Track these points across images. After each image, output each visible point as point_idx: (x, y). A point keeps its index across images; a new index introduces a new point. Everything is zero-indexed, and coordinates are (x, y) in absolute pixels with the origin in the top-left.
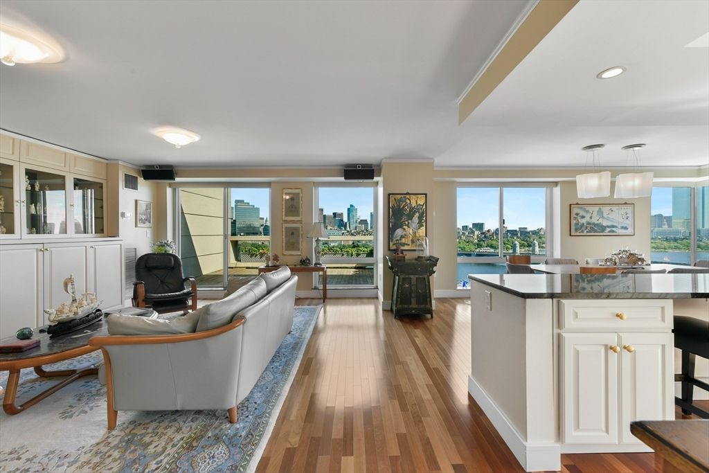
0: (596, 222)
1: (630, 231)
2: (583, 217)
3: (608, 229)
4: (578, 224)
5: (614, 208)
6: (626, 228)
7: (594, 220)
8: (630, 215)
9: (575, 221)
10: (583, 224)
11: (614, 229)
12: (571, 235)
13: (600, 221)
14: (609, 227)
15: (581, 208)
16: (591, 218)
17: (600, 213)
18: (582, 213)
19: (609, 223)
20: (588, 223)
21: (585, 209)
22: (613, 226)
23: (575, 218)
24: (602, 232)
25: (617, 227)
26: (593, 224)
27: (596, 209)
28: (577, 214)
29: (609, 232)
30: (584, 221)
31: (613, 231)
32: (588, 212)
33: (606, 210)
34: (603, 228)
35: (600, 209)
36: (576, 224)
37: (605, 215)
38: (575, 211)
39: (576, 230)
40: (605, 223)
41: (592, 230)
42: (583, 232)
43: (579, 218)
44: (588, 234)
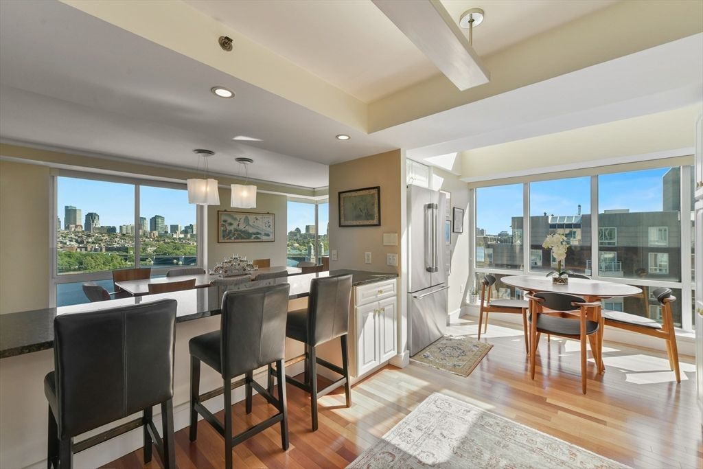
0: (244, 229)
1: (271, 238)
2: (231, 224)
3: (254, 236)
4: (226, 231)
5: (259, 217)
6: (268, 235)
7: (242, 227)
8: (271, 224)
9: (222, 228)
10: (231, 231)
11: (258, 236)
12: (218, 242)
13: (247, 228)
14: (254, 234)
15: (229, 215)
16: (238, 225)
17: (247, 220)
18: (230, 220)
19: (255, 231)
20: (236, 230)
21: (232, 216)
22: (258, 233)
23: (223, 225)
24: (248, 239)
25: (260, 234)
26: (241, 231)
27: (243, 217)
28: (225, 221)
29: (254, 238)
30: (232, 228)
31: (258, 238)
32: (235, 219)
33: (251, 218)
34: (249, 235)
35: (247, 217)
36: (224, 231)
37: (251, 223)
38: (223, 218)
39: (224, 237)
40: (251, 230)
41: (239, 237)
42: (230, 238)
43: (227, 225)
44: (236, 241)
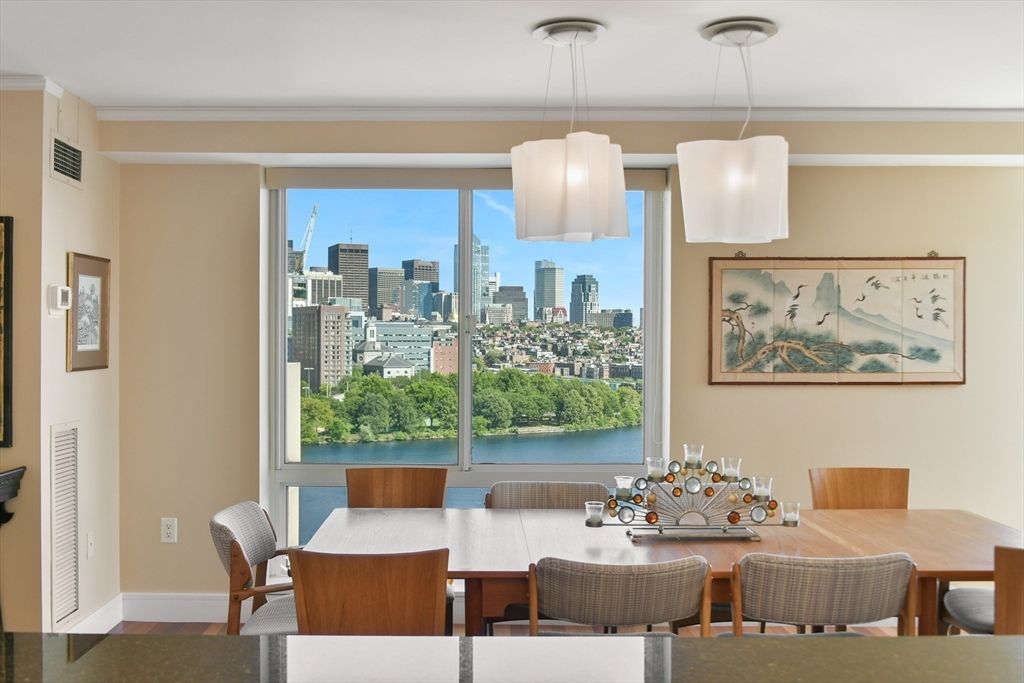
0: (814, 330)
1: (946, 368)
2: (760, 310)
3: (861, 359)
4: (740, 337)
5: (886, 275)
6: (930, 355)
7: (807, 321)
8: (948, 304)
9: (727, 328)
10: (762, 336)
11: (884, 358)
12: (711, 383)
13: (830, 324)
14: (863, 349)
15: (754, 273)
16: (792, 313)
17: (830, 294)
18: (756, 294)
19: (866, 336)
20: (782, 334)
21: (768, 277)
22: (880, 347)
23: (730, 316)
24: (835, 369)
25: (892, 350)
26: (801, 337)
27: (813, 277)
28: (737, 299)
29: (864, 369)
30: (764, 325)
31: (881, 368)
32: (779, 288)
33: (852, 281)
34: (838, 355)
35: (829, 277)
36: (733, 338)
37: (848, 303)
38: (729, 284)
39: (733, 360)
40: (848, 335)
41: (797, 361)
42: (758, 367)
43: (744, 315)
44: (780, 377)
